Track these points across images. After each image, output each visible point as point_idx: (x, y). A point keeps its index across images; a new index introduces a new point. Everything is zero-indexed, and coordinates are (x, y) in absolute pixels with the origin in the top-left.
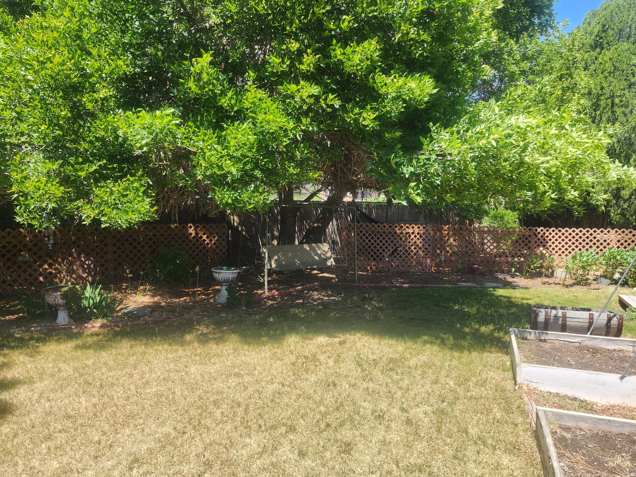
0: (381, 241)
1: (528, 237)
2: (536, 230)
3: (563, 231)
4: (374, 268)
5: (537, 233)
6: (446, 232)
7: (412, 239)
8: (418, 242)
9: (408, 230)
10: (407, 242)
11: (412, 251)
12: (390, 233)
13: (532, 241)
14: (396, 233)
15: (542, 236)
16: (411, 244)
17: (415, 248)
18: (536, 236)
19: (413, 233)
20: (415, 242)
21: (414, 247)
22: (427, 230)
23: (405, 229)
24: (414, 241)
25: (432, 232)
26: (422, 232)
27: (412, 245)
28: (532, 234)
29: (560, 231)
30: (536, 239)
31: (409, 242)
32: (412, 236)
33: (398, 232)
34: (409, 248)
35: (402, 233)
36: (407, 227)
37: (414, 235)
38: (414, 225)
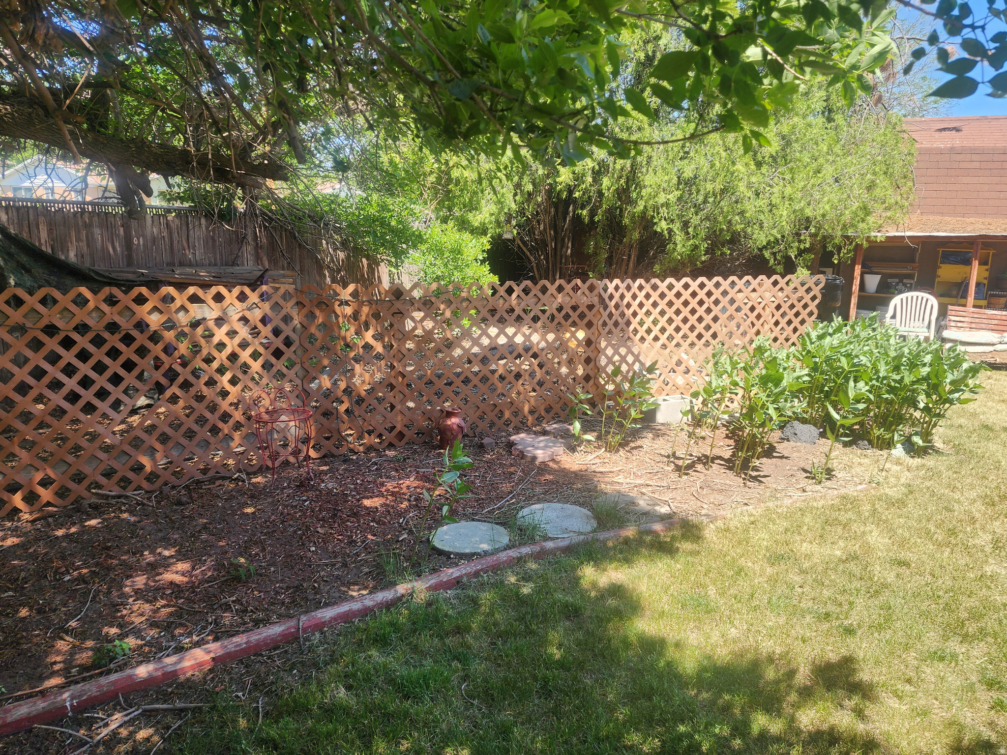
0: (70, 371)
1: (586, 311)
2: (605, 289)
3: (663, 286)
4: (46, 494)
5: (606, 296)
6: (349, 310)
7: (221, 346)
8: (245, 356)
9: (196, 311)
10: (198, 363)
11: (224, 394)
12: (113, 327)
13: (595, 322)
14: (141, 326)
15: (617, 306)
16: (215, 365)
17: (233, 381)
18: (606, 307)
19: (220, 321)
20: (233, 357)
21: (228, 376)
22: (276, 306)
23: (183, 308)
24: (228, 350)
25: (294, 313)
26: (257, 314)
27: (221, 371)
28: (596, 300)
29: (655, 287)
30: (605, 314)
31: (209, 360)
32: (220, 334)
33: (155, 320)
34: (211, 383)
35: (170, 325)
36: (194, 299)
37: (225, 329)
38: (223, 290)
